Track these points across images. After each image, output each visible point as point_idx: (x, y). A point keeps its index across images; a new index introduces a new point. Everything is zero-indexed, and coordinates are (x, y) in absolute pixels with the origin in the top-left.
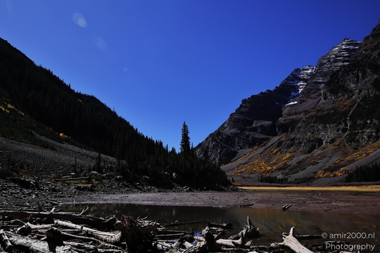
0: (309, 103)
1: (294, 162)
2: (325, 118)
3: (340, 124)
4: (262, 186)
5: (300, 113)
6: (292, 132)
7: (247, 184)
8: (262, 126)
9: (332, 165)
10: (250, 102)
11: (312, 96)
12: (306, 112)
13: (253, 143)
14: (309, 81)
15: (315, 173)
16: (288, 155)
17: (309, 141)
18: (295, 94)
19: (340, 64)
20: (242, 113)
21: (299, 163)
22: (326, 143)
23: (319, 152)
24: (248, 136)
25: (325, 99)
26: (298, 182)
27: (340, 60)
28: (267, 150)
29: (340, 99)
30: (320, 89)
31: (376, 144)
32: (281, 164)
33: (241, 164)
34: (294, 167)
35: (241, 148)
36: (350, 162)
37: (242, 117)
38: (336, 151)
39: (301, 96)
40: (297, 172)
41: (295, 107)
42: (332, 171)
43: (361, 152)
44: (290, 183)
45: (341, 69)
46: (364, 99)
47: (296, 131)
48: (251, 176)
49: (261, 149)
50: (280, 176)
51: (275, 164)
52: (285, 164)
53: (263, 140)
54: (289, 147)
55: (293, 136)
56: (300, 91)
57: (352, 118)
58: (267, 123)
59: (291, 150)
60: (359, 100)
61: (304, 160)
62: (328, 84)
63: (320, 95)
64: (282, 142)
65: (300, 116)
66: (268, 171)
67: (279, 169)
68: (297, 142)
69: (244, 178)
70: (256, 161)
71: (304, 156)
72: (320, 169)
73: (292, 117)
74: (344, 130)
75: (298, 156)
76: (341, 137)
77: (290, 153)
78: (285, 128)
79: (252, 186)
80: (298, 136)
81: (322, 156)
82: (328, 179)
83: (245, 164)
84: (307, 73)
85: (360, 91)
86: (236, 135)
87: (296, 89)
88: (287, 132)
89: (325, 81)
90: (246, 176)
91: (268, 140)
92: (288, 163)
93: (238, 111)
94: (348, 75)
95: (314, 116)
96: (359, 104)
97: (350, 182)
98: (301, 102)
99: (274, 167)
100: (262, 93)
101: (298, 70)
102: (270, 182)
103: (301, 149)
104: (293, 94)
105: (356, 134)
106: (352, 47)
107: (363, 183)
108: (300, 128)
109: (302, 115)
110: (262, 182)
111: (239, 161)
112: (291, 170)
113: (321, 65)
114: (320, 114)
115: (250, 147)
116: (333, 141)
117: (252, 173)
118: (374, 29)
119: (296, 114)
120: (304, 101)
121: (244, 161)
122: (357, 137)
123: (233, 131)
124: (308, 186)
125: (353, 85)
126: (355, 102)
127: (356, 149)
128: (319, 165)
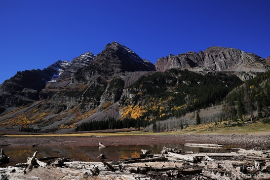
0: (63, 83)
1: (47, 118)
2: (71, 94)
3: (78, 98)
4: (21, 134)
5: (57, 88)
6: (49, 99)
7: (9, 133)
8: (29, 93)
9: (70, 122)
10: (23, 74)
11: (66, 79)
12: (60, 88)
13: (20, 104)
14: (66, 70)
15: (59, 126)
16: (44, 114)
17: (59, 106)
18: (56, 76)
19: (84, 64)
20: (15, 81)
21: (50, 119)
22: (69, 108)
23: (64, 113)
24: (17, 99)
25: (73, 82)
26: (47, 132)
27: (84, 62)
28: (30, 110)
29: (80, 84)
30: (71, 76)
31: (93, 111)
32: (38, 120)
33: (7, 118)
34: (47, 122)
35: (10, 106)
36: (79, 120)
37: (15, 84)
38: (73, 113)
39: (59, 77)
40: (48, 125)
41: (55, 84)
42: (69, 125)
43: (86, 115)
44: (42, 132)
45: (84, 67)
46: (92, 86)
47: (52, 99)
48: (14, 127)
49: (26, 109)
50: (36, 127)
51: (33, 119)
52: (41, 120)
53: (29, 102)
54: (46, 108)
55: (49, 102)
56: (60, 74)
57: (85, 96)
58: (34, 91)
59: (47, 110)
60: (89, 86)
61: (54, 118)
62: (76, 74)
63: (71, 79)
64: (41, 105)
65: (56, 90)
66: (28, 124)
67: (36, 123)
68: (51, 106)
69: (8, 128)
70: (20, 116)
71: (54, 115)
72: (63, 123)
73: (51, 90)
74: (79, 102)
75: (51, 115)
76: (77, 105)
77: (46, 112)
78: (46, 96)
79: (13, 134)
80: (53, 102)
81: (65, 116)
82: (66, 130)
83: (11, 118)
84: (65, 65)
85: (91, 82)
86: (7, 96)
87: (57, 72)
88: (46, 98)
89: (75, 72)
90: (9, 127)
91: (32, 102)
92: (43, 119)
93: (12, 79)
94: (87, 72)
95: (65, 91)
96: (89, 89)
97: (77, 131)
98: (59, 81)
99: (33, 122)
100: (34, 70)
101: (60, 61)
102: (28, 132)
103: (53, 111)
104: (54, 75)
105: (85, 105)
106: (91, 57)
107: (83, 132)
108: (55, 97)
109: (58, 89)
110: (21, 131)
111: (6, 116)
112: (44, 124)
113: (74, 62)
114: (68, 90)
115: (17, 106)
116: (73, 107)
117: (15, 125)
118: (103, 51)
119: (54, 88)
120: (60, 81)
121: (10, 116)
122: (85, 107)
123: (5, 93)
124: (53, 134)
125: (88, 78)
126: (87, 87)
127: (83, 113)
128: (62, 121)
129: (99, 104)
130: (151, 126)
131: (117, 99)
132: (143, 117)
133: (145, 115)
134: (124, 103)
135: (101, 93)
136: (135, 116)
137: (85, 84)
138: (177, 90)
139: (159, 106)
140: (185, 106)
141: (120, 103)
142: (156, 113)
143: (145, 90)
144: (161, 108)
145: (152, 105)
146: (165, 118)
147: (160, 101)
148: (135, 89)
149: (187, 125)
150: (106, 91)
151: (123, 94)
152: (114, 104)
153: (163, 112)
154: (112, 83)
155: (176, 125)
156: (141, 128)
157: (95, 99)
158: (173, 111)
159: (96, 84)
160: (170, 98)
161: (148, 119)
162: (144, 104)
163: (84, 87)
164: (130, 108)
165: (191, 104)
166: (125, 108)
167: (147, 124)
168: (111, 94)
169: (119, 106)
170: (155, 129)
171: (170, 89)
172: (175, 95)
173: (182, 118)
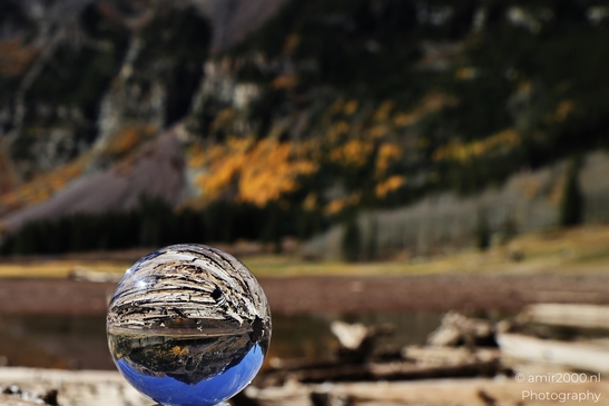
85: (54, 29)
96: (47, 65)
122: (34, 149)
125: (38, 9)
126: (38, 55)
129: (91, 134)
130: (335, 236)
131: (175, 112)
132: (294, 197)
133: (305, 186)
134: (212, 130)
135: (103, 85)
136: (260, 187)
137: (28, 41)
138: (476, 57)
139: (378, 143)
140: (508, 139)
141: (190, 130)
142: (361, 177)
143: (311, 65)
144: (387, 151)
145: (344, 139)
146: (403, 198)
147: (382, 114)
148: (260, 60)
149: (511, 230)
150: (126, 71)
151: (207, 87)
152: (164, 139)
153: (396, 168)
154: (151, 31)
155: (455, 231)
156: (289, 243)
157: (77, 114)
158: (446, 167)
159: (79, 38)
160: (434, 103)
161: (322, 202)
162: (305, 135)
163: (23, 55)
164: (237, 154)
165: (541, 126)
166: (214, 151)
167: (315, 226)
168: (146, 88)
169: (187, 145)
170: (354, 249)
171: (436, 57)
172: (460, 88)
173: (490, 197)
